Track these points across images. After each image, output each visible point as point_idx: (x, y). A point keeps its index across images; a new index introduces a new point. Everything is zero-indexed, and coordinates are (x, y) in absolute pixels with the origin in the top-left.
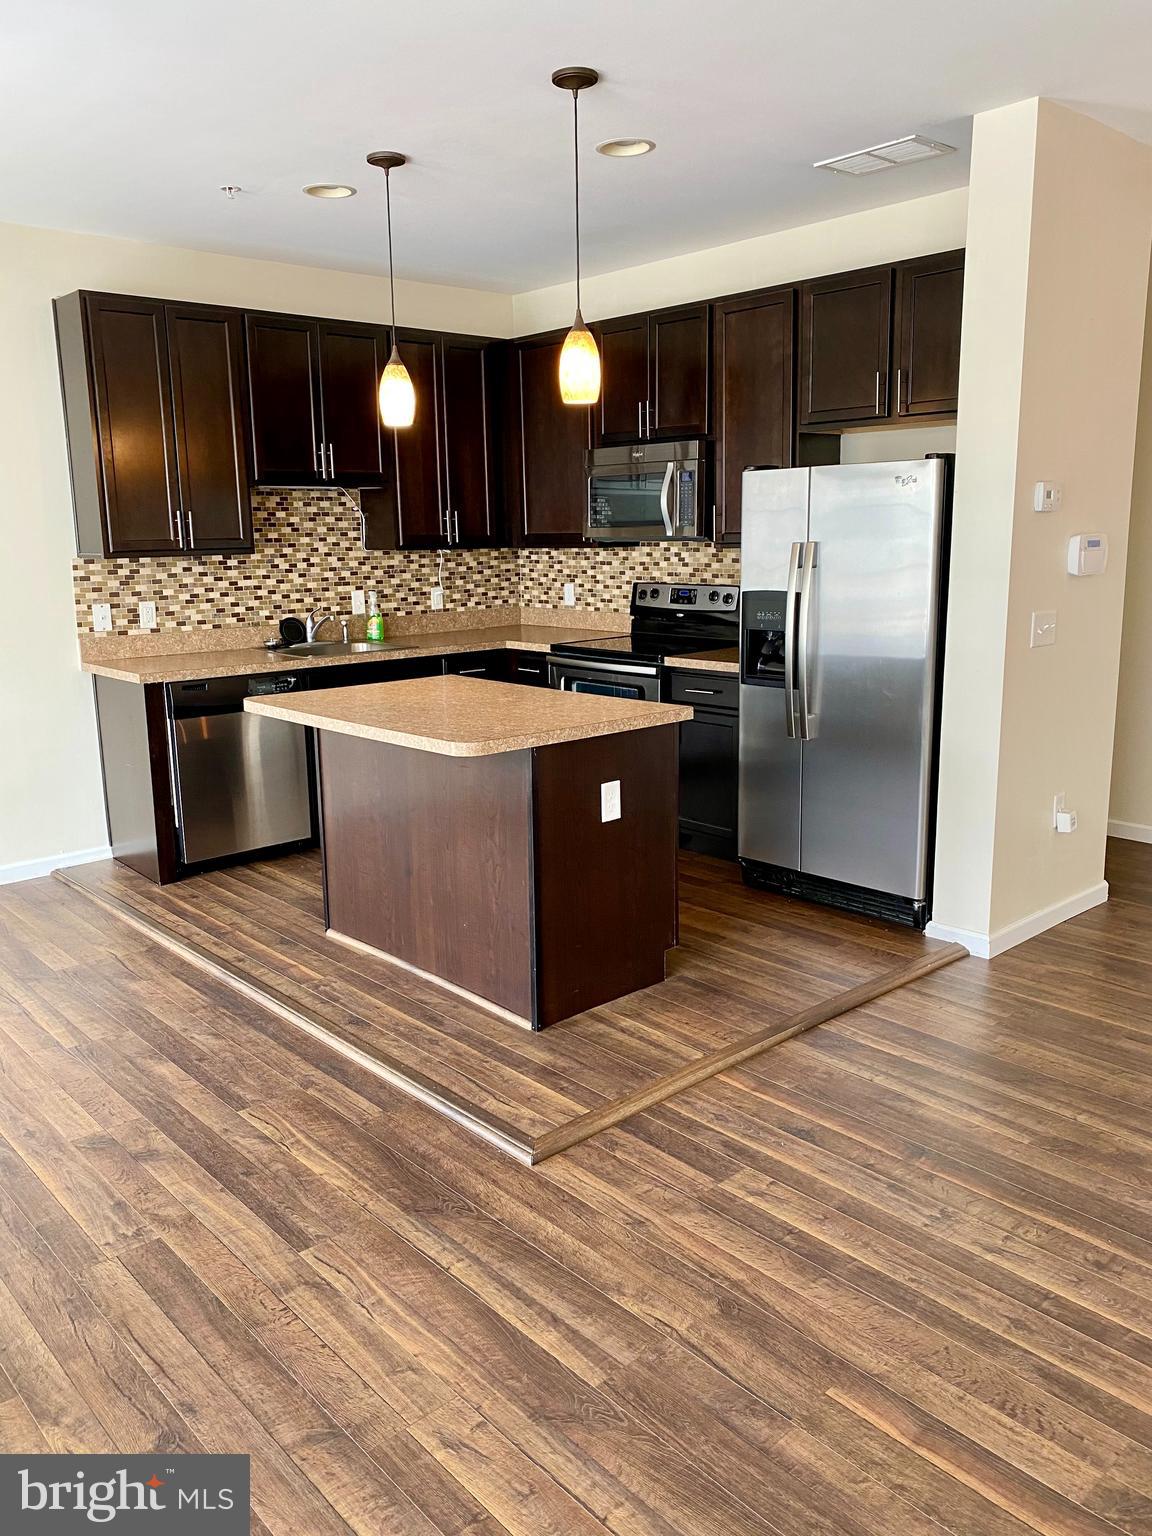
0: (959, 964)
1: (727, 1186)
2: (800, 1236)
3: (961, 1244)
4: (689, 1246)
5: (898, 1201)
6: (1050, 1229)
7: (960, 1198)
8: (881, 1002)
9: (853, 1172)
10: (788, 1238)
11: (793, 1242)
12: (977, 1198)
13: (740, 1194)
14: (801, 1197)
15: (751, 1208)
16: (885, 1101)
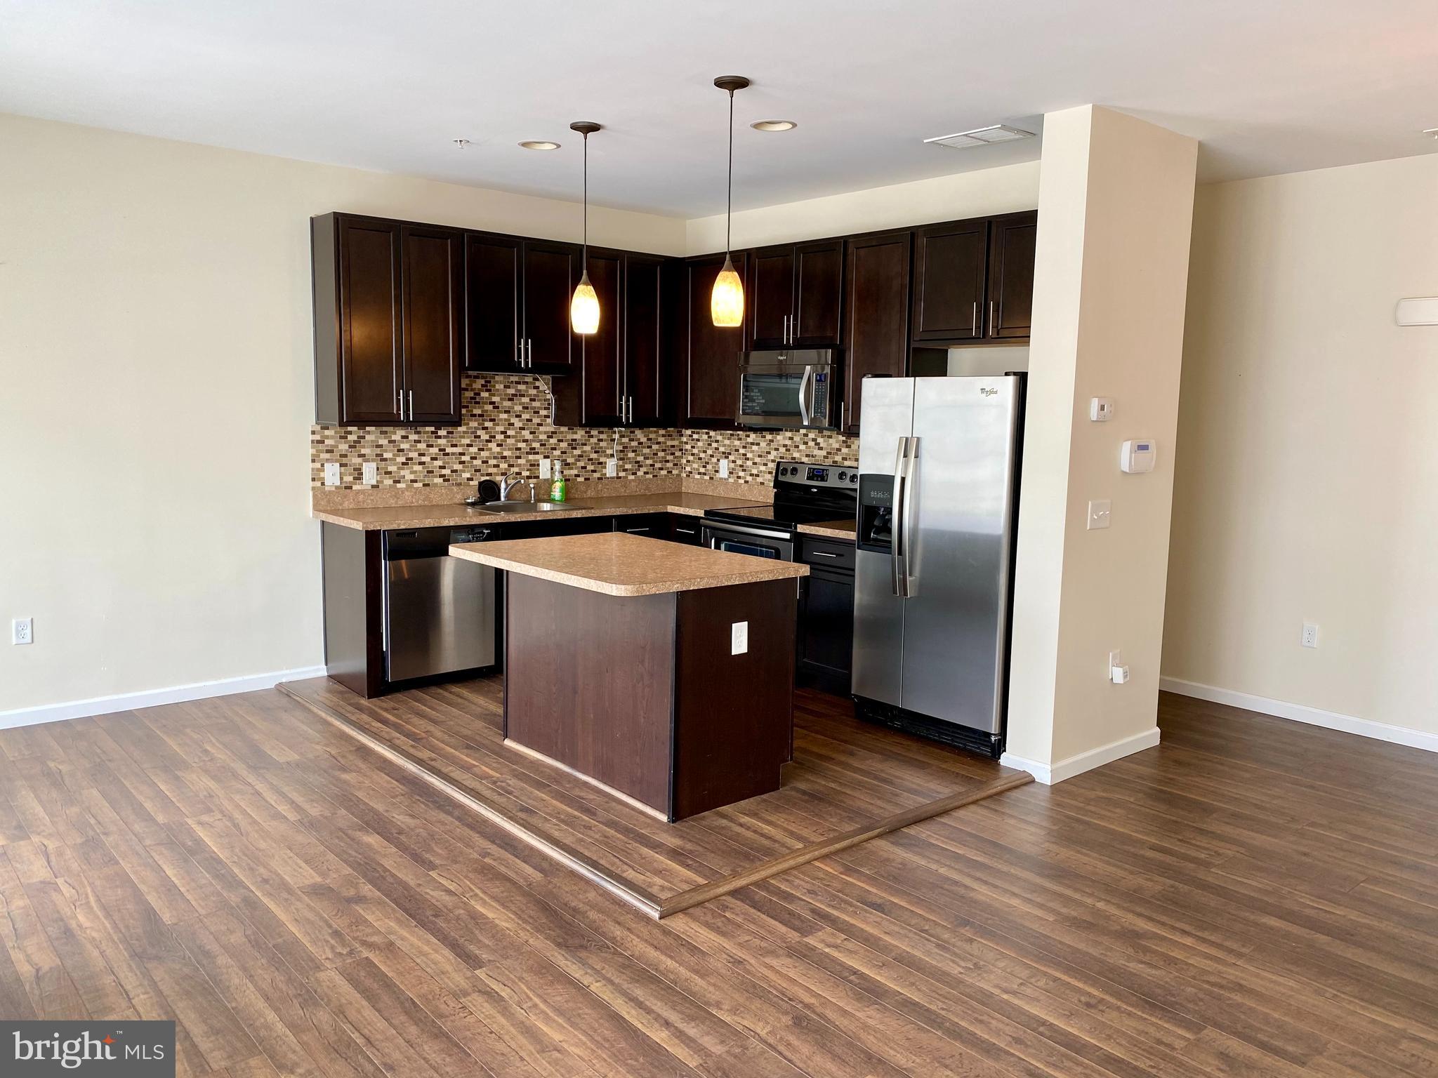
0: (1025, 788)
1: (810, 940)
2: (862, 976)
3: (986, 987)
4: (775, 979)
5: (942, 956)
6: (1056, 979)
7: (991, 956)
8: (955, 814)
9: (911, 935)
10: (852, 978)
11: (856, 980)
12: (1004, 956)
13: (820, 946)
14: (867, 950)
15: (827, 955)
16: (946, 886)
